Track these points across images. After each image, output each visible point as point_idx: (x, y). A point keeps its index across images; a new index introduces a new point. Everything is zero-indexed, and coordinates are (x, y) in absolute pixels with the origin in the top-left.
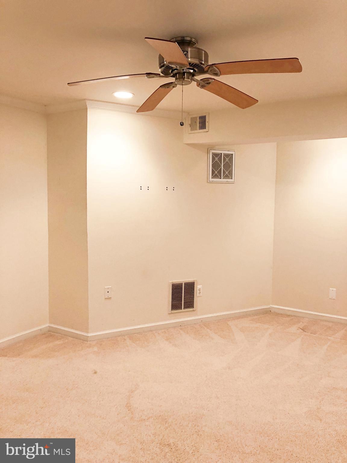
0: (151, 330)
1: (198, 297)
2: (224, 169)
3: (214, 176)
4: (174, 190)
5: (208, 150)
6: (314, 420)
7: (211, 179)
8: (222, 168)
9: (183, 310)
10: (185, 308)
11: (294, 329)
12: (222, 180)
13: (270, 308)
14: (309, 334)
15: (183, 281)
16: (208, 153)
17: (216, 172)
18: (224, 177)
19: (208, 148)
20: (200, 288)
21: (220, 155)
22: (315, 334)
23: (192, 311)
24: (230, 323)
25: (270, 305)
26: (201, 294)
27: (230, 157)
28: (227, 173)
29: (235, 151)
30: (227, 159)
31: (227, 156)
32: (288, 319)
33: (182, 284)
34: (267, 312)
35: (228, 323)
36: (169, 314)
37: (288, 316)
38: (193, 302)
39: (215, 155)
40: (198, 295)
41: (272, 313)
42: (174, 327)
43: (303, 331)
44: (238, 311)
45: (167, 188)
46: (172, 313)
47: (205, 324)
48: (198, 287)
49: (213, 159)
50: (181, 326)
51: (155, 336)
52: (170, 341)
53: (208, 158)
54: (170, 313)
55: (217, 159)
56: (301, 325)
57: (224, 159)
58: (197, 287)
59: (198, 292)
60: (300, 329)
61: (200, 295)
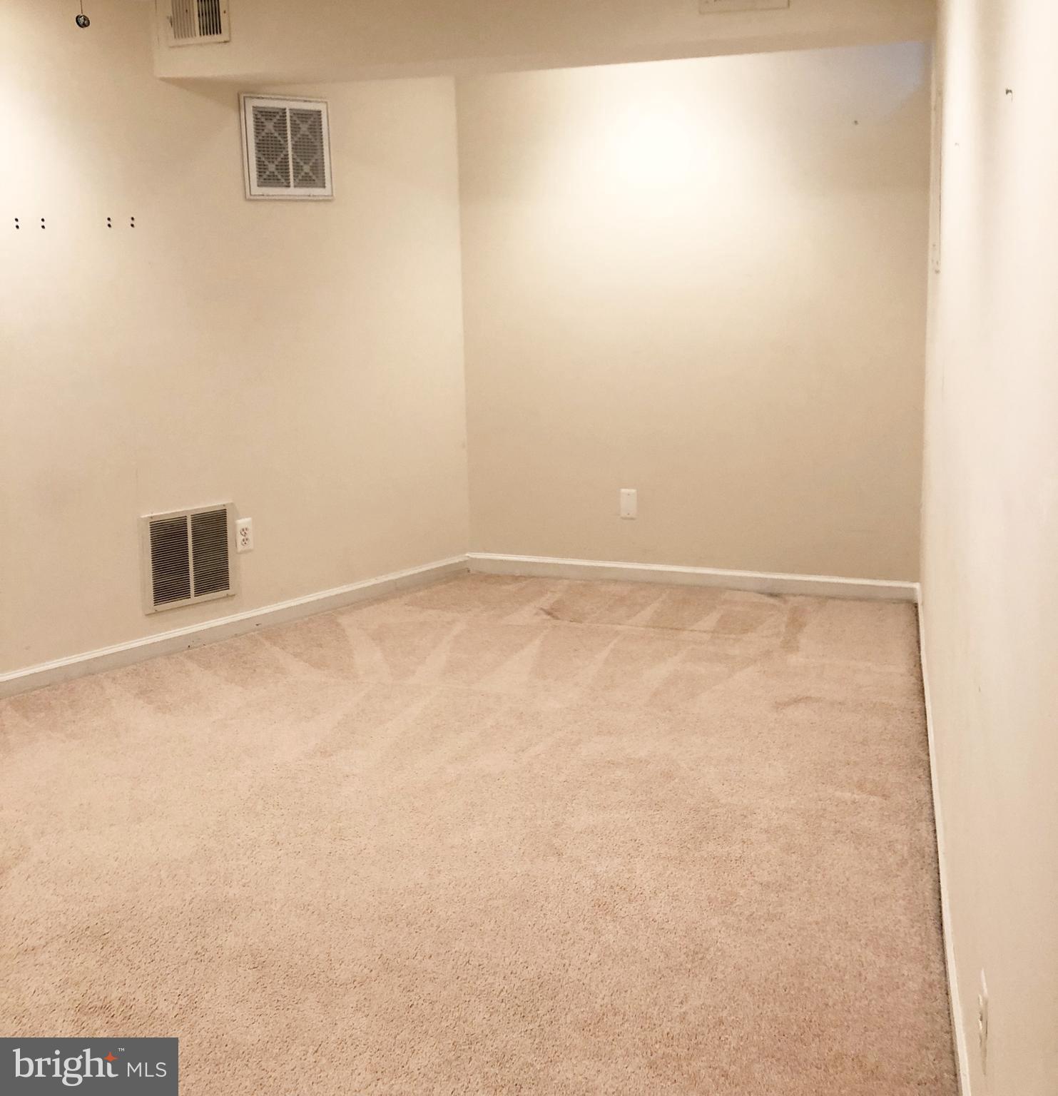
0: (90, 671)
1: (241, 553)
2: (295, 157)
3: (267, 179)
4: (132, 225)
5: (239, 101)
6: (541, 858)
7: (256, 190)
8: (290, 153)
9: (194, 599)
10: (199, 591)
11: (526, 615)
12: (293, 191)
13: (465, 561)
14: (566, 623)
15: (187, 511)
16: (240, 107)
17: (272, 167)
18: (297, 181)
19: (240, 93)
20: (244, 527)
21: (281, 114)
22: (581, 622)
23: (224, 597)
24: (344, 621)
25: (465, 553)
26: (251, 545)
27: (311, 121)
28: (307, 168)
29: (326, 102)
30: (304, 128)
31: (302, 116)
32: (512, 588)
33: (185, 519)
34: (458, 574)
35: (339, 621)
36: (148, 615)
37: (516, 579)
38: (226, 571)
39: (263, 116)
40: (240, 548)
41: (472, 575)
42: (168, 655)
43: (549, 617)
44: (373, 582)
45: (109, 219)
46: (157, 612)
47: (270, 631)
48: (239, 524)
49: (259, 127)
50: (190, 648)
51: (102, 688)
52: (148, 697)
53: (241, 123)
54: (150, 612)
55: (270, 126)
56: (546, 601)
57: (295, 128)
58: (235, 526)
59: (240, 538)
60: (541, 612)
61: (246, 548)
